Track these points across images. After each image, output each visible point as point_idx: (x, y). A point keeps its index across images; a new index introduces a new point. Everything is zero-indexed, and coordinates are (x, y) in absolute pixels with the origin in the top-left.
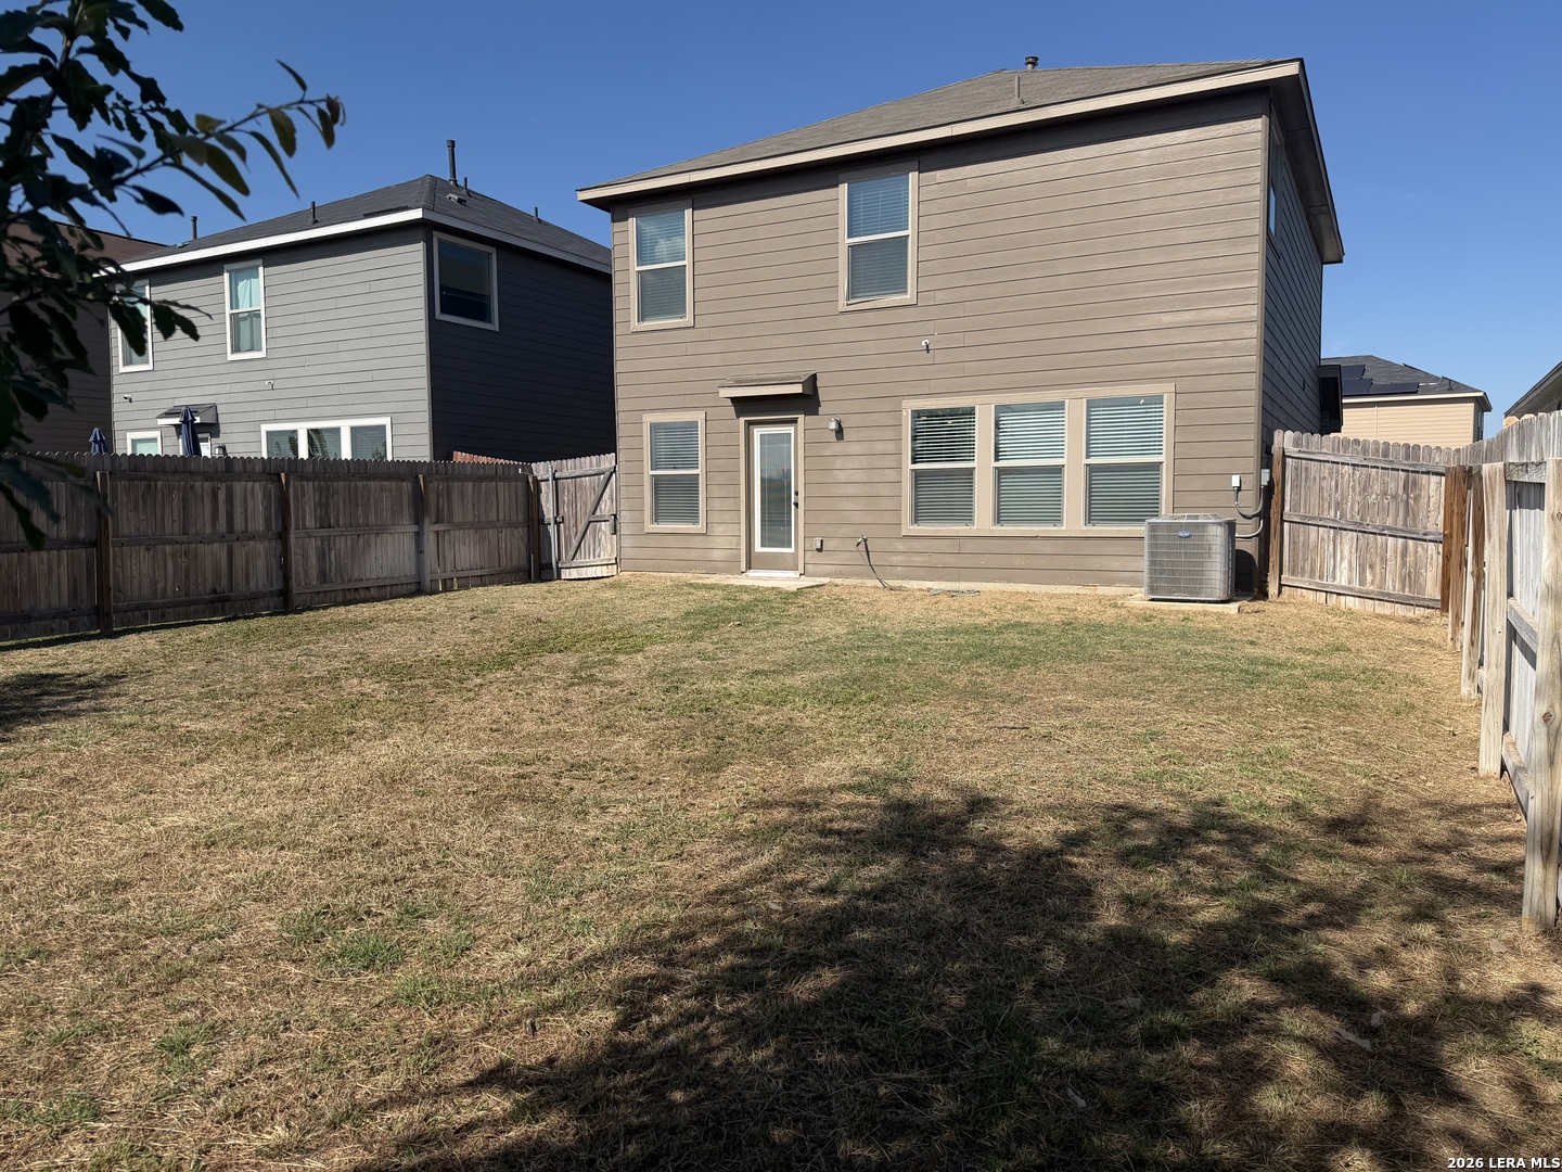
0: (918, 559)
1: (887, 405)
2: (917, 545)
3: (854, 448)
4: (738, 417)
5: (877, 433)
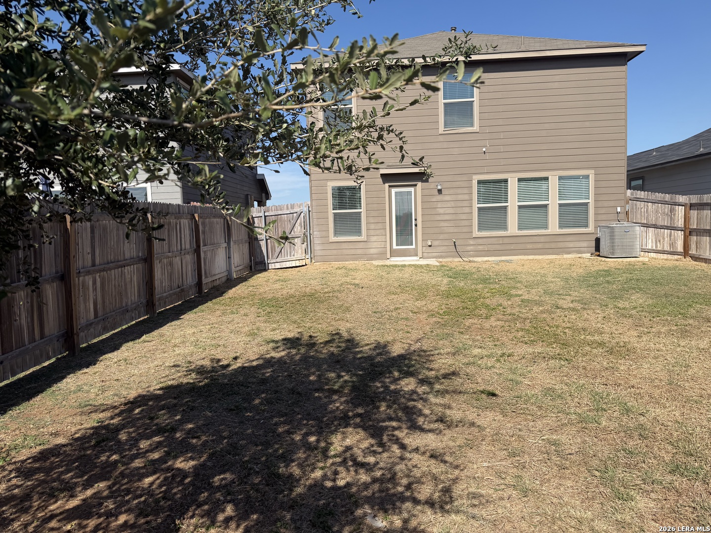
0: (481, 247)
1: (465, 178)
2: (480, 241)
3: (447, 198)
5: (459, 191)
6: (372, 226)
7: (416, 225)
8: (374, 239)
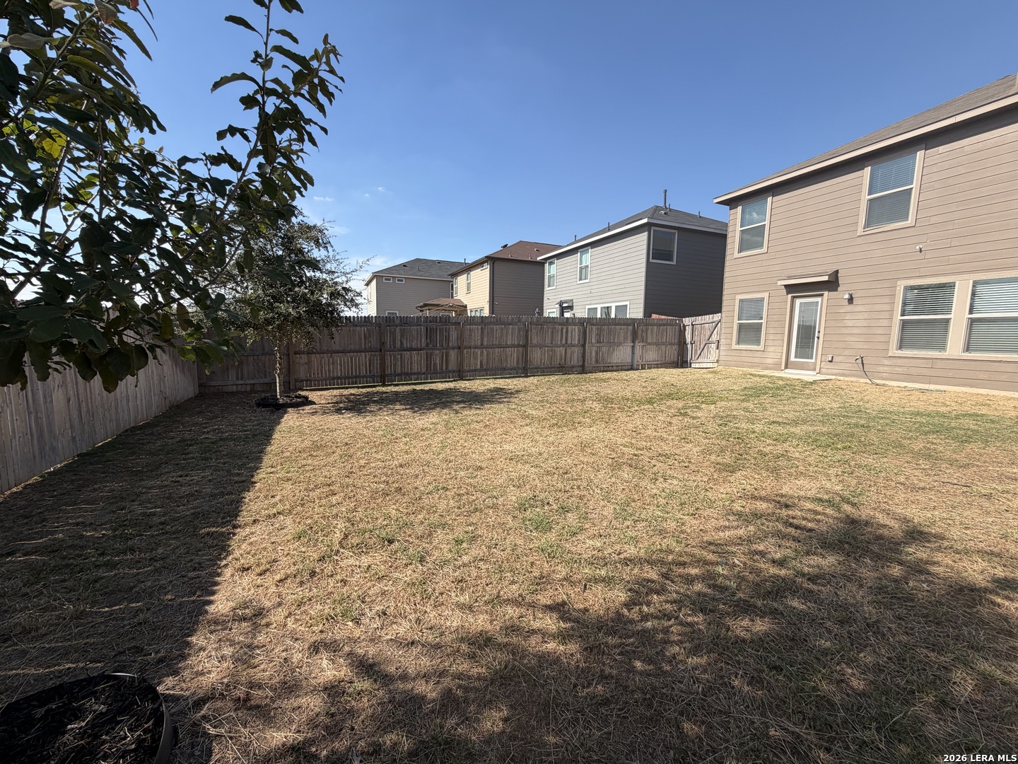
0: (899, 370)
1: (887, 284)
2: (899, 362)
3: (861, 308)
4: (787, 294)
5: (876, 300)
6: (771, 337)
7: (818, 338)
8: (771, 349)
